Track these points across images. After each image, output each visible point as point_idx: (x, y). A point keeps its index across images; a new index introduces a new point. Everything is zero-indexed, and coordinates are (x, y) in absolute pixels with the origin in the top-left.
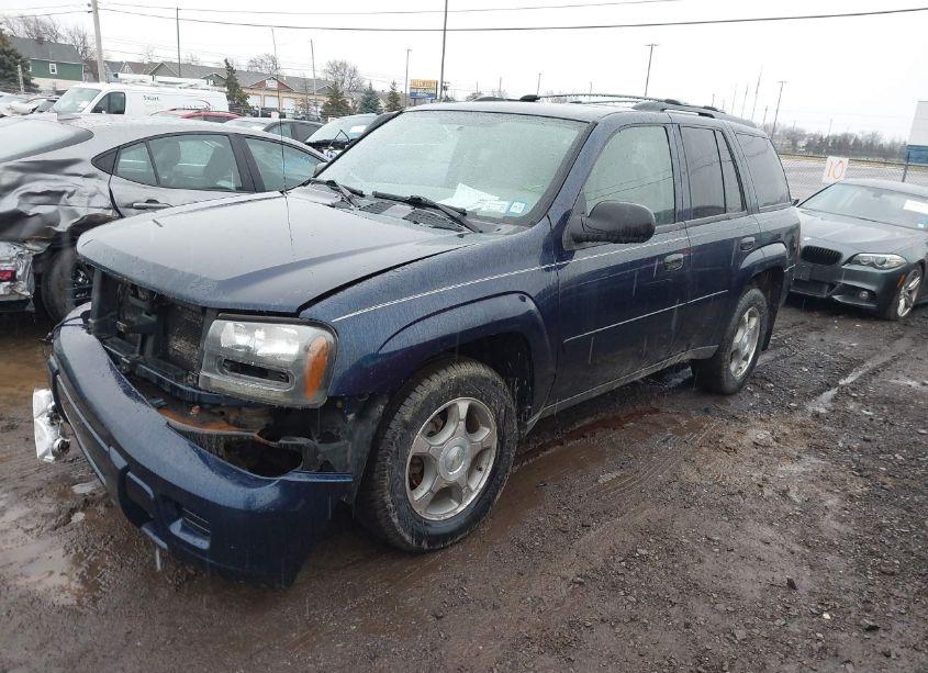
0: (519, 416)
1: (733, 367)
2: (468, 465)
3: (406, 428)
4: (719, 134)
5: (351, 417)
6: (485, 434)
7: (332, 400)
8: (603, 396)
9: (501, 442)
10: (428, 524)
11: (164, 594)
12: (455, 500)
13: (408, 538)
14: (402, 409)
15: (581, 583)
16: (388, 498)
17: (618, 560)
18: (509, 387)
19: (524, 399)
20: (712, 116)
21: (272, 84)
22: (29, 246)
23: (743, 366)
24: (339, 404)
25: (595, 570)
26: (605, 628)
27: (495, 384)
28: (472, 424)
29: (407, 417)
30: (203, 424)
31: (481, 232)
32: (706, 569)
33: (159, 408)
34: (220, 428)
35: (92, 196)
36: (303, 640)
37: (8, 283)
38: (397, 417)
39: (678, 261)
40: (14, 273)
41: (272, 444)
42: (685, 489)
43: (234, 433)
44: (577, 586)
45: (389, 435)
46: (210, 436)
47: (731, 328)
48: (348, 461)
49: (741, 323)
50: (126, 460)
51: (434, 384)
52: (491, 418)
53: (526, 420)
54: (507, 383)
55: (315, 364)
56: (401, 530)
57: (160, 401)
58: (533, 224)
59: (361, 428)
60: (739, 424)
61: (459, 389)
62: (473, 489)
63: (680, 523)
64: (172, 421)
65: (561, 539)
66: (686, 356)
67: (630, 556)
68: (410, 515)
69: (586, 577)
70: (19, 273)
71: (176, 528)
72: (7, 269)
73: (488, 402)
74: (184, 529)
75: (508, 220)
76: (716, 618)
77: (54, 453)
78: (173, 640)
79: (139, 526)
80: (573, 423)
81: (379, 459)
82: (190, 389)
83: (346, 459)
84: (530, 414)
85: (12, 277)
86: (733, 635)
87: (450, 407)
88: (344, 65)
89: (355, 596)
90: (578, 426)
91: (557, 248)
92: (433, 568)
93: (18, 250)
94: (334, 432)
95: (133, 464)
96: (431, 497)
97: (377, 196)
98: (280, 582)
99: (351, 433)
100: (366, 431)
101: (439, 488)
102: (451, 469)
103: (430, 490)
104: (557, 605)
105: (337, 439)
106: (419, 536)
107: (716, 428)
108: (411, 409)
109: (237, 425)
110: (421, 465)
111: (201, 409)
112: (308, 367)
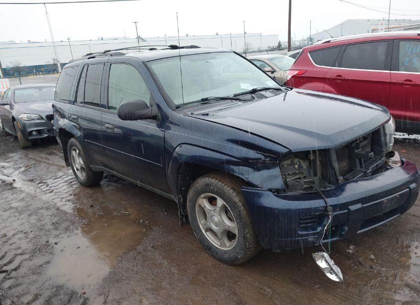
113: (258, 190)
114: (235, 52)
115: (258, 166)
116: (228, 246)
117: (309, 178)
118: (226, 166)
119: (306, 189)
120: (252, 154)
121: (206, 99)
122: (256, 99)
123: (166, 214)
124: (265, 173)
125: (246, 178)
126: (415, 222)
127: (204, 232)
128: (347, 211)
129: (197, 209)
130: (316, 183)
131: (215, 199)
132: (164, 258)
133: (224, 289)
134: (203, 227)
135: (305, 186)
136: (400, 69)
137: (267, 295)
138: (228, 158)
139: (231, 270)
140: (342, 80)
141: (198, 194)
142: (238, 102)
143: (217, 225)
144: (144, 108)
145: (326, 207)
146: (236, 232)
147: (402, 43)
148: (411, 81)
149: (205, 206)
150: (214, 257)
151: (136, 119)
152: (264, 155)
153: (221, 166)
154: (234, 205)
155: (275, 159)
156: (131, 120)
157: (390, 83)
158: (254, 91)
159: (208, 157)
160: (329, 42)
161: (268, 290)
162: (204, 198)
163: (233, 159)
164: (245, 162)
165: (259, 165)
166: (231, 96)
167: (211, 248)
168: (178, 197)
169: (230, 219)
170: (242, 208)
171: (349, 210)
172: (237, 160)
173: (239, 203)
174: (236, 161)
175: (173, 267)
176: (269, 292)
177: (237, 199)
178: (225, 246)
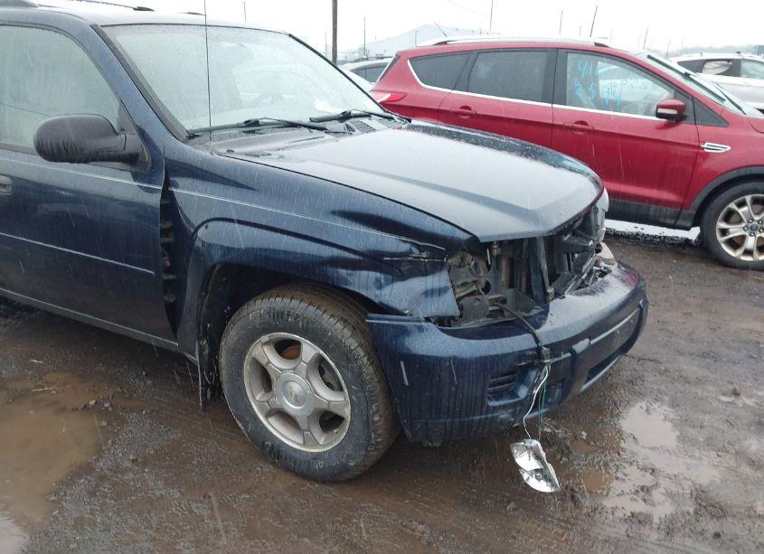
113: (404, 321)
114: (290, 36)
115: (402, 269)
116: (321, 443)
117: (496, 292)
118: (330, 270)
119: (492, 315)
120: (391, 243)
121: (256, 123)
122: (357, 131)
123: (149, 382)
124: (418, 284)
125: (376, 296)
126: (632, 368)
127: (262, 418)
128: (569, 354)
129: (247, 368)
130: (509, 301)
131: (298, 343)
132: (168, 483)
133: (325, 541)
134: (261, 408)
135: (490, 309)
136: (568, 102)
137: (419, 540)
138: (336, 252)
139: (332, 494)
140: (471, 115)
141: (252, 336)
142: (322, 133)
143: (297, 401)
144: (105, 135)
145: (538, 349)
146: (347, 412)
147: (570, 57)
148: (585, 124)
149: (269, 362)
150: (288, 469)
151: (86, 161)
152: (418, 246)
153: (317, 272)
154: (345, 357)
155: (441, 255)
156: (72, 161)
157: (552, 126)
158: (346, 116)
159: (285, 252)
160: (445, 43)
161: (421, 527)
162: (266, 343)
163: (347, 255)
164: (374, 260)
165: (405, 268)
166: (306, 121)
167: (279, 451)
168: (200, 346)
169: (329, 385)
170: (365, 360)
171: (573, 352)
172: (357, 257)
173: (359, 350)
174: (356, 260)
175: (196, 501)
176: (423, 533)
177: (352, 343)
178: (316, 444)
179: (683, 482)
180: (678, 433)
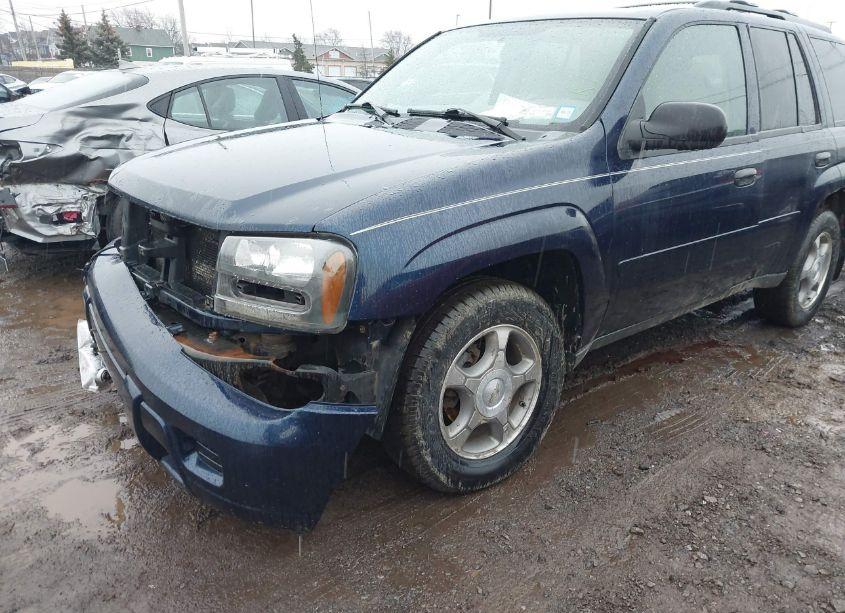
0: (566, 347)
1: (801, 296)
2: (508, 401)
3: (438, 358)
4: (791, 37)
5: (375, 344)
6: (528, 366)
7: (353, 325)
8: (657, 328)
9: (546, 375)
10: (464, 462)
11: (185, 531)
12: (496, 438)
13: (443, 478)
14: (434, 336)
15: (638, 534)
16: (419, 434)
17: (682, 507)
18: (555, 315)
19: (572, 328)
20: (782, 18)
21: (335, 55)
22: (93, 188)
23: (811, 296)
24: (362, 330)
25: (656, 520)
26: (671, 589)
27: (539, 309)
28: (513, 355)
29: (439, 345)
30: (219, 351)
31: (524, 140)
32: (790, 524)
33: (176, 335)
34: (235, 356)
35: (149, 139)
36: (324, 590)
37: (74, 224)
38: (428, 344)
39: (751, 177)
40: (79, 214)
41: (289, 373)
42: (755, 429)
43: (249, 360)
44: (635, 537)
45: (418, 364)
46: (224, 364)
47: (801, 253)
48: (375, 393)
49: (812, 248)
50: (140, 389)
51: (469, 308)
52: (535, 349)
53: (574, 352)
54: (553, 309)
55: (332, 282)
56: (435, 470)
57: (179, 327)
58: (583, 129)
59: (387, 356)
60: (810, 358)
61: (497, 315)
62: (516, 426)
63: (752, 466)
64: (188, 349)
65: (616, 482)
66: (750, 285)
67: (696, 503)
68: (445, 454)
69: (646, 527)
70: (84, 214)
71: (191, 464)
72: (73, 210)
73: (532, 330)
74: (199, 463)
75: (553, 126)
76: (807, 582)
77: (97, 383)
78: (187, 584)
79: (159, 459)
80: (625, 357)
81: (409, 390)
82: (207, 314)
83: (372, 391)
84: (579, 345)
85: (78, 218)
86: (830, 605)
87: (488, 335)
88: (399, 34)
89: (384, 541)
90: (630, 361)
91: (611, 156)
92: (471, 512)
93: (83, 192)
94: (360, 362)
95: (146, 394)
96: (468, 434)
97: (413, 113)
98: (302, 524)
99: (376, 361)
100: (392, 360)
101: (476, 425)
102: (490, 403)
103: (467, 426)
104: (612, 560)
105: (362, 369)
106: (455, 476)
107: (784, 362)
108: (444, 336)
109: (257, 353)
110: (456, 400)
111: (220, 335)
112: (325, 285)
179: (10, 476)
180: (51, 515)
